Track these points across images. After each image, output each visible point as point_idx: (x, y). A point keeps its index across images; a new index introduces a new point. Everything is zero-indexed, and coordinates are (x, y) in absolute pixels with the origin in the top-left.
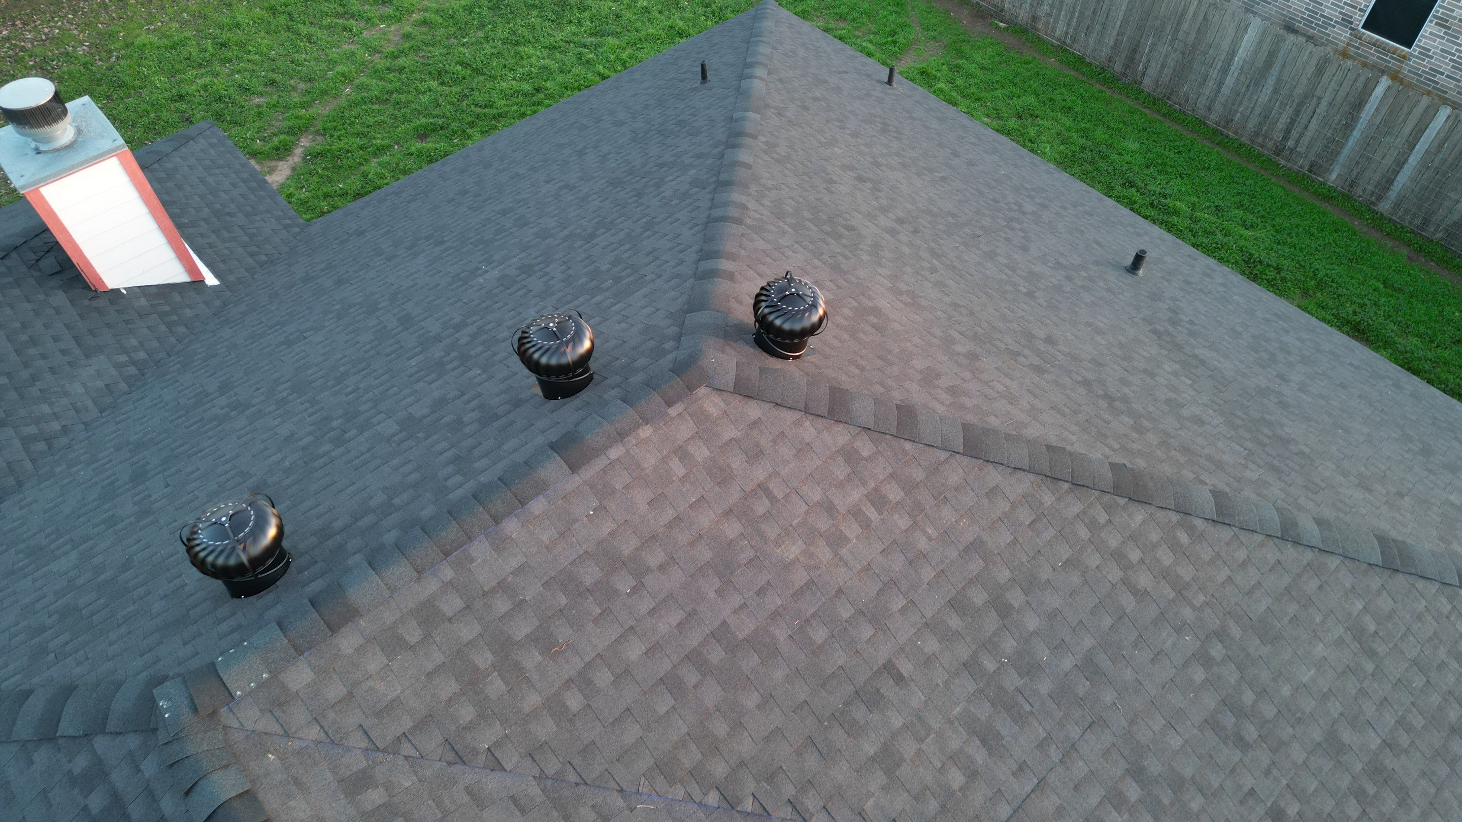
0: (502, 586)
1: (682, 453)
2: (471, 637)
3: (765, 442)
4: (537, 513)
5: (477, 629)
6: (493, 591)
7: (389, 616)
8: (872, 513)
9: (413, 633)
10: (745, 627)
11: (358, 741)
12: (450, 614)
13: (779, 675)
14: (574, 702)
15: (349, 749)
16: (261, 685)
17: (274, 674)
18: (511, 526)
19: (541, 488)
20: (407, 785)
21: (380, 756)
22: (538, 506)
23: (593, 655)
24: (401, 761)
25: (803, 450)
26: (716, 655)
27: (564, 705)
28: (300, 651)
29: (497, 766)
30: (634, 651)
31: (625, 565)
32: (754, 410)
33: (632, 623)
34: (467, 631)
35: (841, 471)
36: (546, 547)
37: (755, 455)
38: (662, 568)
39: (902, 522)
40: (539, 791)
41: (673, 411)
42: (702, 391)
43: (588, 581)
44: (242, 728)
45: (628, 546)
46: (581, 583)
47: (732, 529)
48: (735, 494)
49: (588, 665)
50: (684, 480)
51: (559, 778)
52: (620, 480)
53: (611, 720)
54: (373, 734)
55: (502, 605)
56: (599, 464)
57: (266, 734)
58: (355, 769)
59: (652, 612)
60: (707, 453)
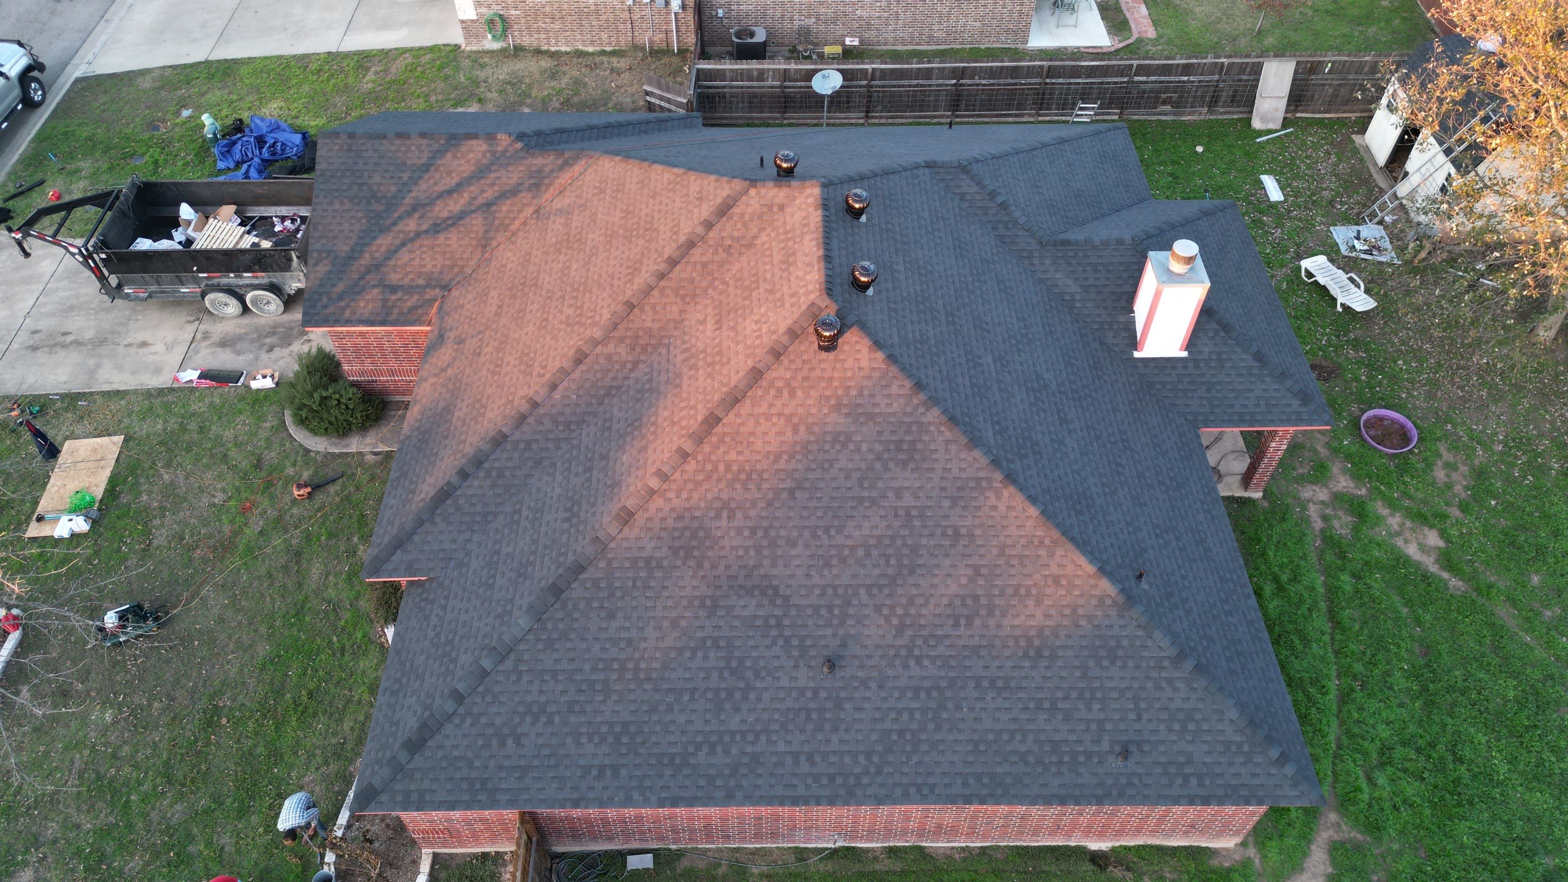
0: (802, 241)
1: (805, 285)
3: (794, 308)
5: (797, 234)
8: (757, 334)
9: (805, 221)
10: (755, 294)
12: (804, 230)
13: (739, 300)
14: (767, 253)
18: (814, 243)
19: (820, 250)
22: (815, 249)
23: (774, 258)
25: (785, 319)
26: (754, 285)
30: (768, 267)
31: (788, 267)
32: (805, 306)
33: (775, 267)
36: (805, 250)
37: (792, 305)
38: (782, 276)
39: (749, 342)
41: (817, 285)
42: (818, 294)
43: (791, 258)
45: (792, 269)
47: (778, 295)
48: (786, 297)
50: (798, 285)
52: (809, 268)
55: (798, 240)
56: (816, 265)
57: (801, 188)
59: (773, 272)
60: (801, 292)
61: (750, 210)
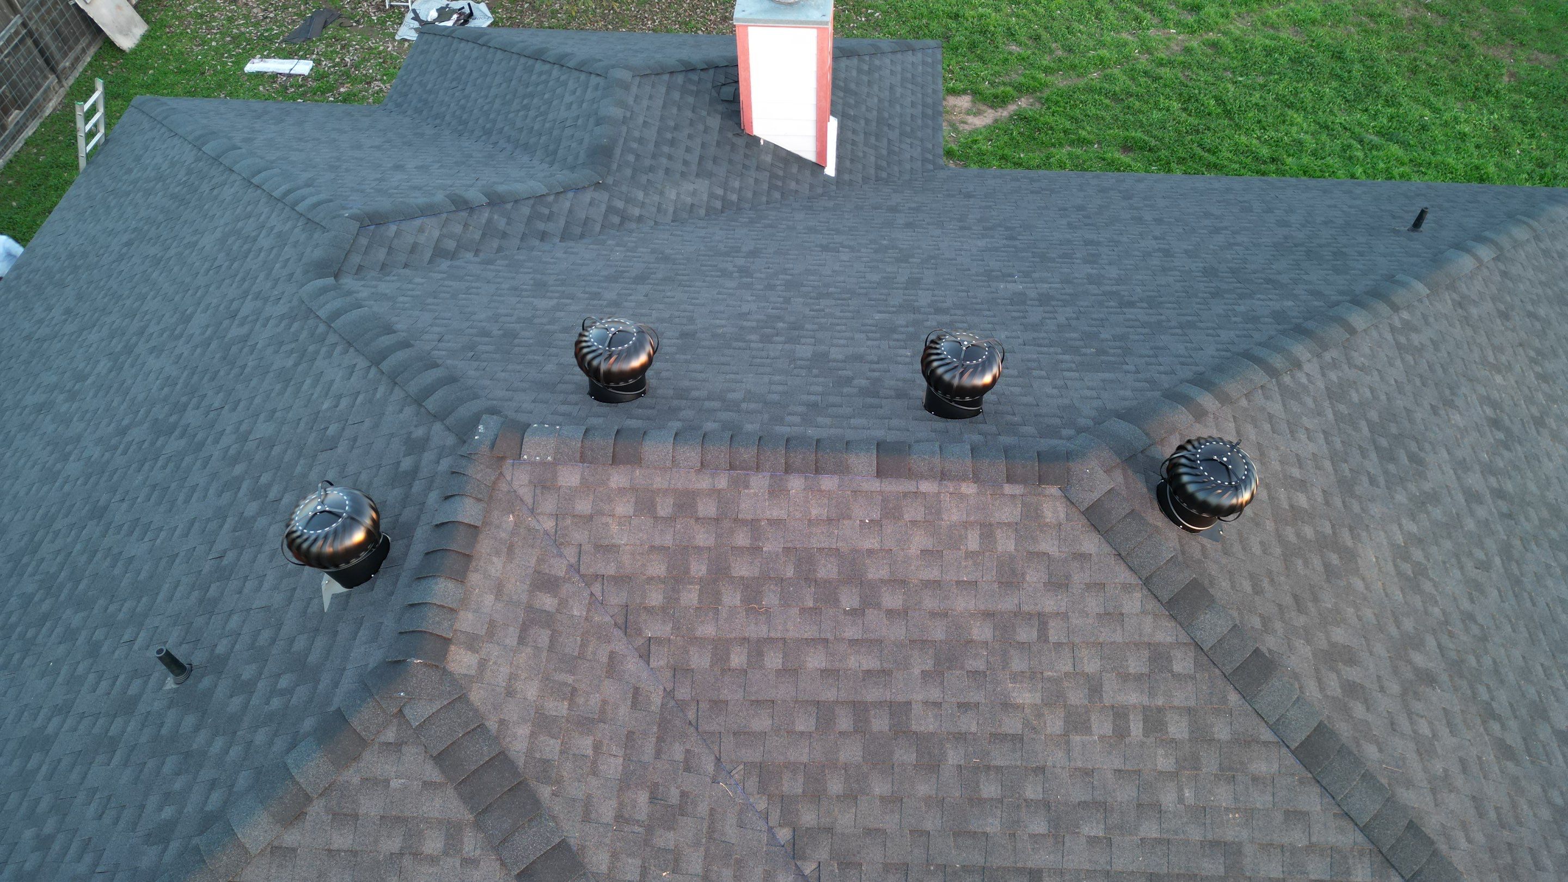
0: (753, 525)
1: (988, 531)
2: (701, 544)
3: (1079, 578)
4: (823, 488)
5: (711, 542)
6: (744, 522)
7: (659, 482)
8: (1136, 728)
9: (665, 508)
10: (925, 723)
11: (570, 554)
12: (701, 515)
13: (924, 789)
14: (738, 659)
15: (561, 555)
16: (543, 463)
17: (556, 463)
18: (796, 484)
19: (842, 469)
20: (575, 613)
21: (576, 578)
22: (828, 483)
23: (779, 635)
24: (586, 594)
25: (1113, 616)
26: (880, 723)
27: (728, 655)
28: (583, 459)
29: (645, 656)
30: (815, 661)
31: (861, 586)
32: (1091, 544)
33: (829, 636)
34: (703, 538)
35: (1136, 664)
36: (810, 520)
37: (1058, 584)
38: (890, 613)
39: (1164, 762)
40: (659, 703)
41: (1008, 489)
42: (1054, 490)
43: (822, 573)
44: (510, 483)
45: (876, 572)
46: (815, 570)
47: (981, 632)
48: (1008, 604)
49: (770, 640)
50: (970, 555)
51: (682, 706)
52: (913, 512)
53: (753, 698)
54: (584, 558)
55: (742, 539)
56: (908, 486)
57: (521, 500)
58: (553, 573)
59: (853, 642)
60: (1011, 548)
61: (531, 691)
